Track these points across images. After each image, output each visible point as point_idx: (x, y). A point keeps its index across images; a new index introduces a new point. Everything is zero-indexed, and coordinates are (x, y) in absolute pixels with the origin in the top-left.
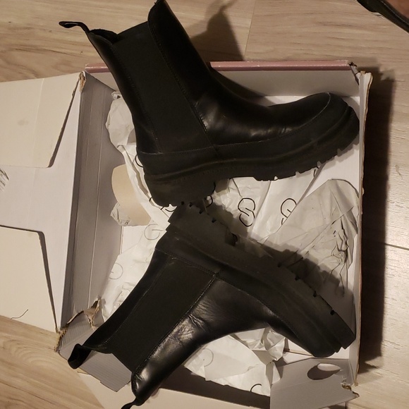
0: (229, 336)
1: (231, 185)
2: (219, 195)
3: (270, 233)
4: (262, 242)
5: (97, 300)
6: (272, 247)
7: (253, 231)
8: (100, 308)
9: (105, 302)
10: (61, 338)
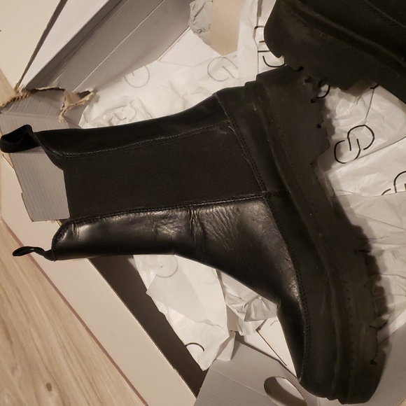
0: (215, 270)
1: (366, 97)
2: (341, 97)
3: (357, 191)
4: (338, 194)
5: (91, 90)
6: (345, 208)
7: (337, 171)
8: (88, 103)
9: (97, 101)
10: (14, 100)
